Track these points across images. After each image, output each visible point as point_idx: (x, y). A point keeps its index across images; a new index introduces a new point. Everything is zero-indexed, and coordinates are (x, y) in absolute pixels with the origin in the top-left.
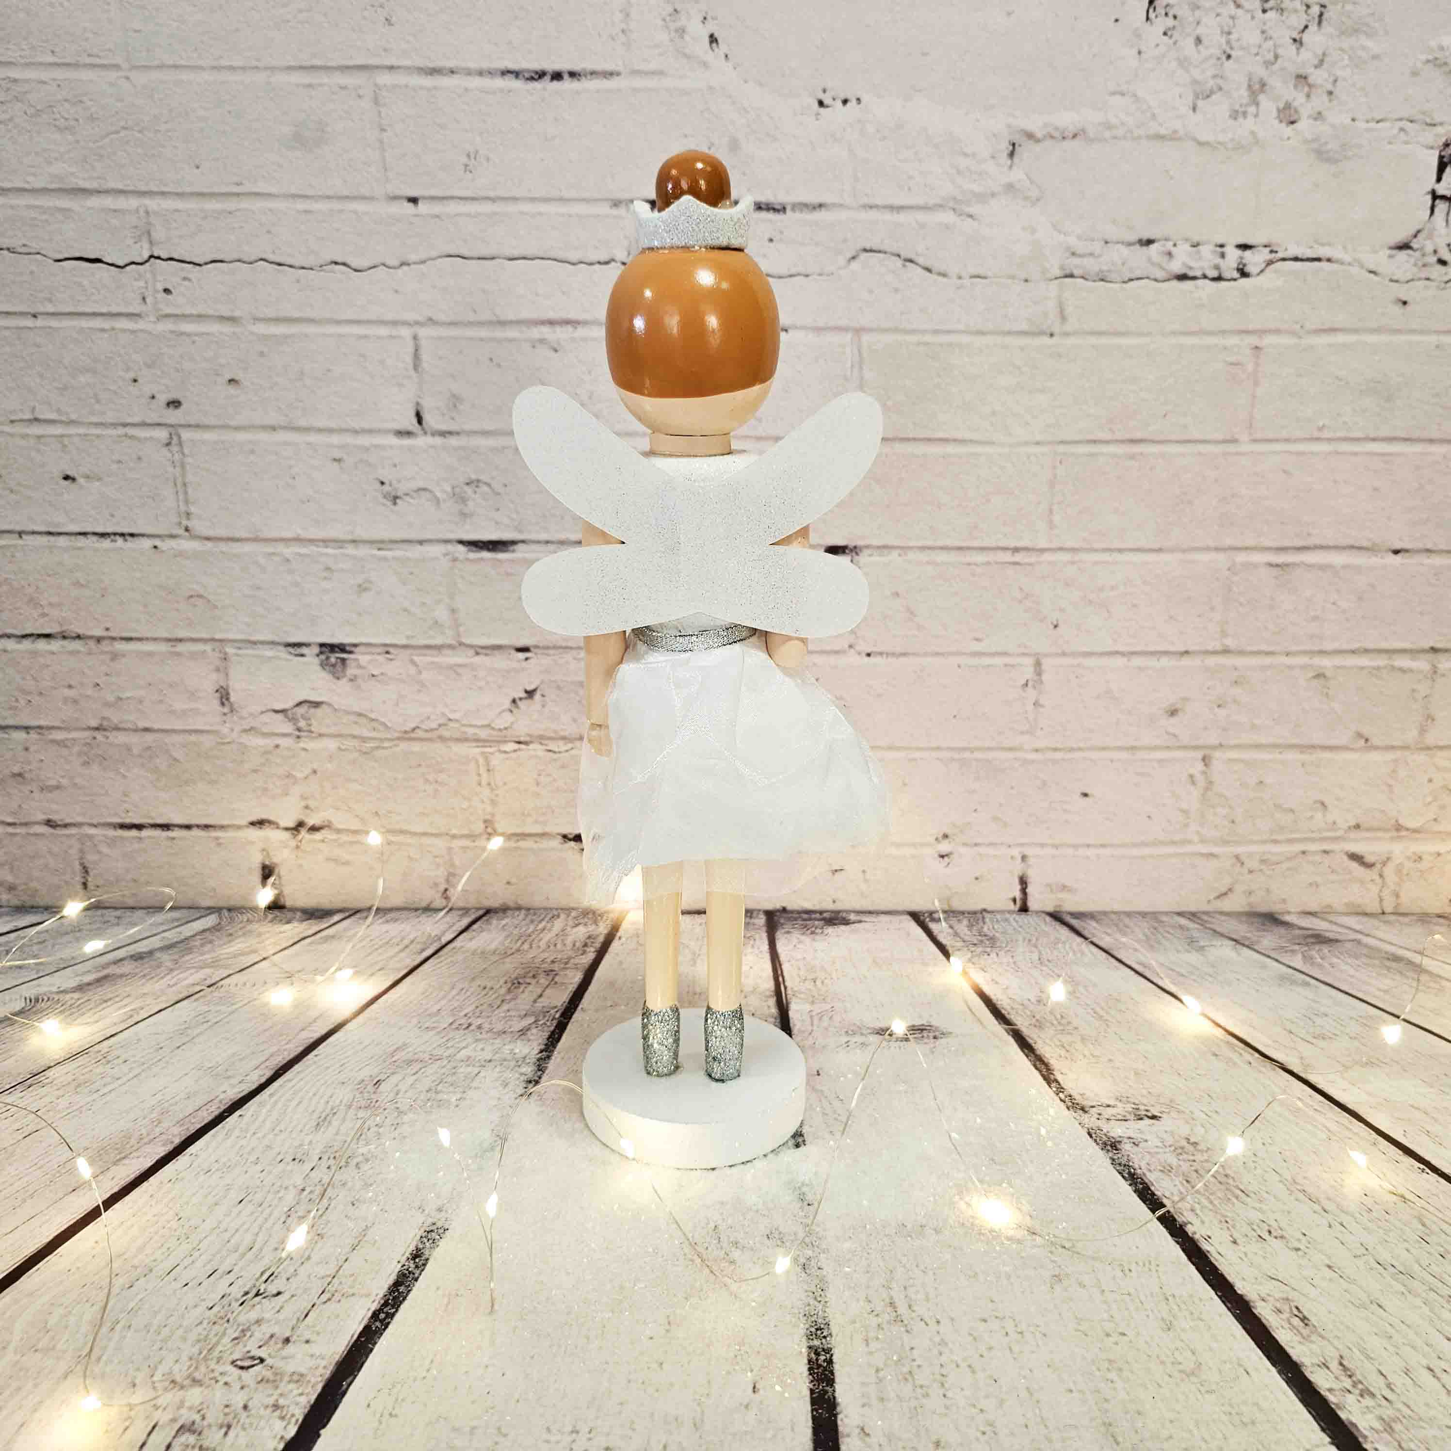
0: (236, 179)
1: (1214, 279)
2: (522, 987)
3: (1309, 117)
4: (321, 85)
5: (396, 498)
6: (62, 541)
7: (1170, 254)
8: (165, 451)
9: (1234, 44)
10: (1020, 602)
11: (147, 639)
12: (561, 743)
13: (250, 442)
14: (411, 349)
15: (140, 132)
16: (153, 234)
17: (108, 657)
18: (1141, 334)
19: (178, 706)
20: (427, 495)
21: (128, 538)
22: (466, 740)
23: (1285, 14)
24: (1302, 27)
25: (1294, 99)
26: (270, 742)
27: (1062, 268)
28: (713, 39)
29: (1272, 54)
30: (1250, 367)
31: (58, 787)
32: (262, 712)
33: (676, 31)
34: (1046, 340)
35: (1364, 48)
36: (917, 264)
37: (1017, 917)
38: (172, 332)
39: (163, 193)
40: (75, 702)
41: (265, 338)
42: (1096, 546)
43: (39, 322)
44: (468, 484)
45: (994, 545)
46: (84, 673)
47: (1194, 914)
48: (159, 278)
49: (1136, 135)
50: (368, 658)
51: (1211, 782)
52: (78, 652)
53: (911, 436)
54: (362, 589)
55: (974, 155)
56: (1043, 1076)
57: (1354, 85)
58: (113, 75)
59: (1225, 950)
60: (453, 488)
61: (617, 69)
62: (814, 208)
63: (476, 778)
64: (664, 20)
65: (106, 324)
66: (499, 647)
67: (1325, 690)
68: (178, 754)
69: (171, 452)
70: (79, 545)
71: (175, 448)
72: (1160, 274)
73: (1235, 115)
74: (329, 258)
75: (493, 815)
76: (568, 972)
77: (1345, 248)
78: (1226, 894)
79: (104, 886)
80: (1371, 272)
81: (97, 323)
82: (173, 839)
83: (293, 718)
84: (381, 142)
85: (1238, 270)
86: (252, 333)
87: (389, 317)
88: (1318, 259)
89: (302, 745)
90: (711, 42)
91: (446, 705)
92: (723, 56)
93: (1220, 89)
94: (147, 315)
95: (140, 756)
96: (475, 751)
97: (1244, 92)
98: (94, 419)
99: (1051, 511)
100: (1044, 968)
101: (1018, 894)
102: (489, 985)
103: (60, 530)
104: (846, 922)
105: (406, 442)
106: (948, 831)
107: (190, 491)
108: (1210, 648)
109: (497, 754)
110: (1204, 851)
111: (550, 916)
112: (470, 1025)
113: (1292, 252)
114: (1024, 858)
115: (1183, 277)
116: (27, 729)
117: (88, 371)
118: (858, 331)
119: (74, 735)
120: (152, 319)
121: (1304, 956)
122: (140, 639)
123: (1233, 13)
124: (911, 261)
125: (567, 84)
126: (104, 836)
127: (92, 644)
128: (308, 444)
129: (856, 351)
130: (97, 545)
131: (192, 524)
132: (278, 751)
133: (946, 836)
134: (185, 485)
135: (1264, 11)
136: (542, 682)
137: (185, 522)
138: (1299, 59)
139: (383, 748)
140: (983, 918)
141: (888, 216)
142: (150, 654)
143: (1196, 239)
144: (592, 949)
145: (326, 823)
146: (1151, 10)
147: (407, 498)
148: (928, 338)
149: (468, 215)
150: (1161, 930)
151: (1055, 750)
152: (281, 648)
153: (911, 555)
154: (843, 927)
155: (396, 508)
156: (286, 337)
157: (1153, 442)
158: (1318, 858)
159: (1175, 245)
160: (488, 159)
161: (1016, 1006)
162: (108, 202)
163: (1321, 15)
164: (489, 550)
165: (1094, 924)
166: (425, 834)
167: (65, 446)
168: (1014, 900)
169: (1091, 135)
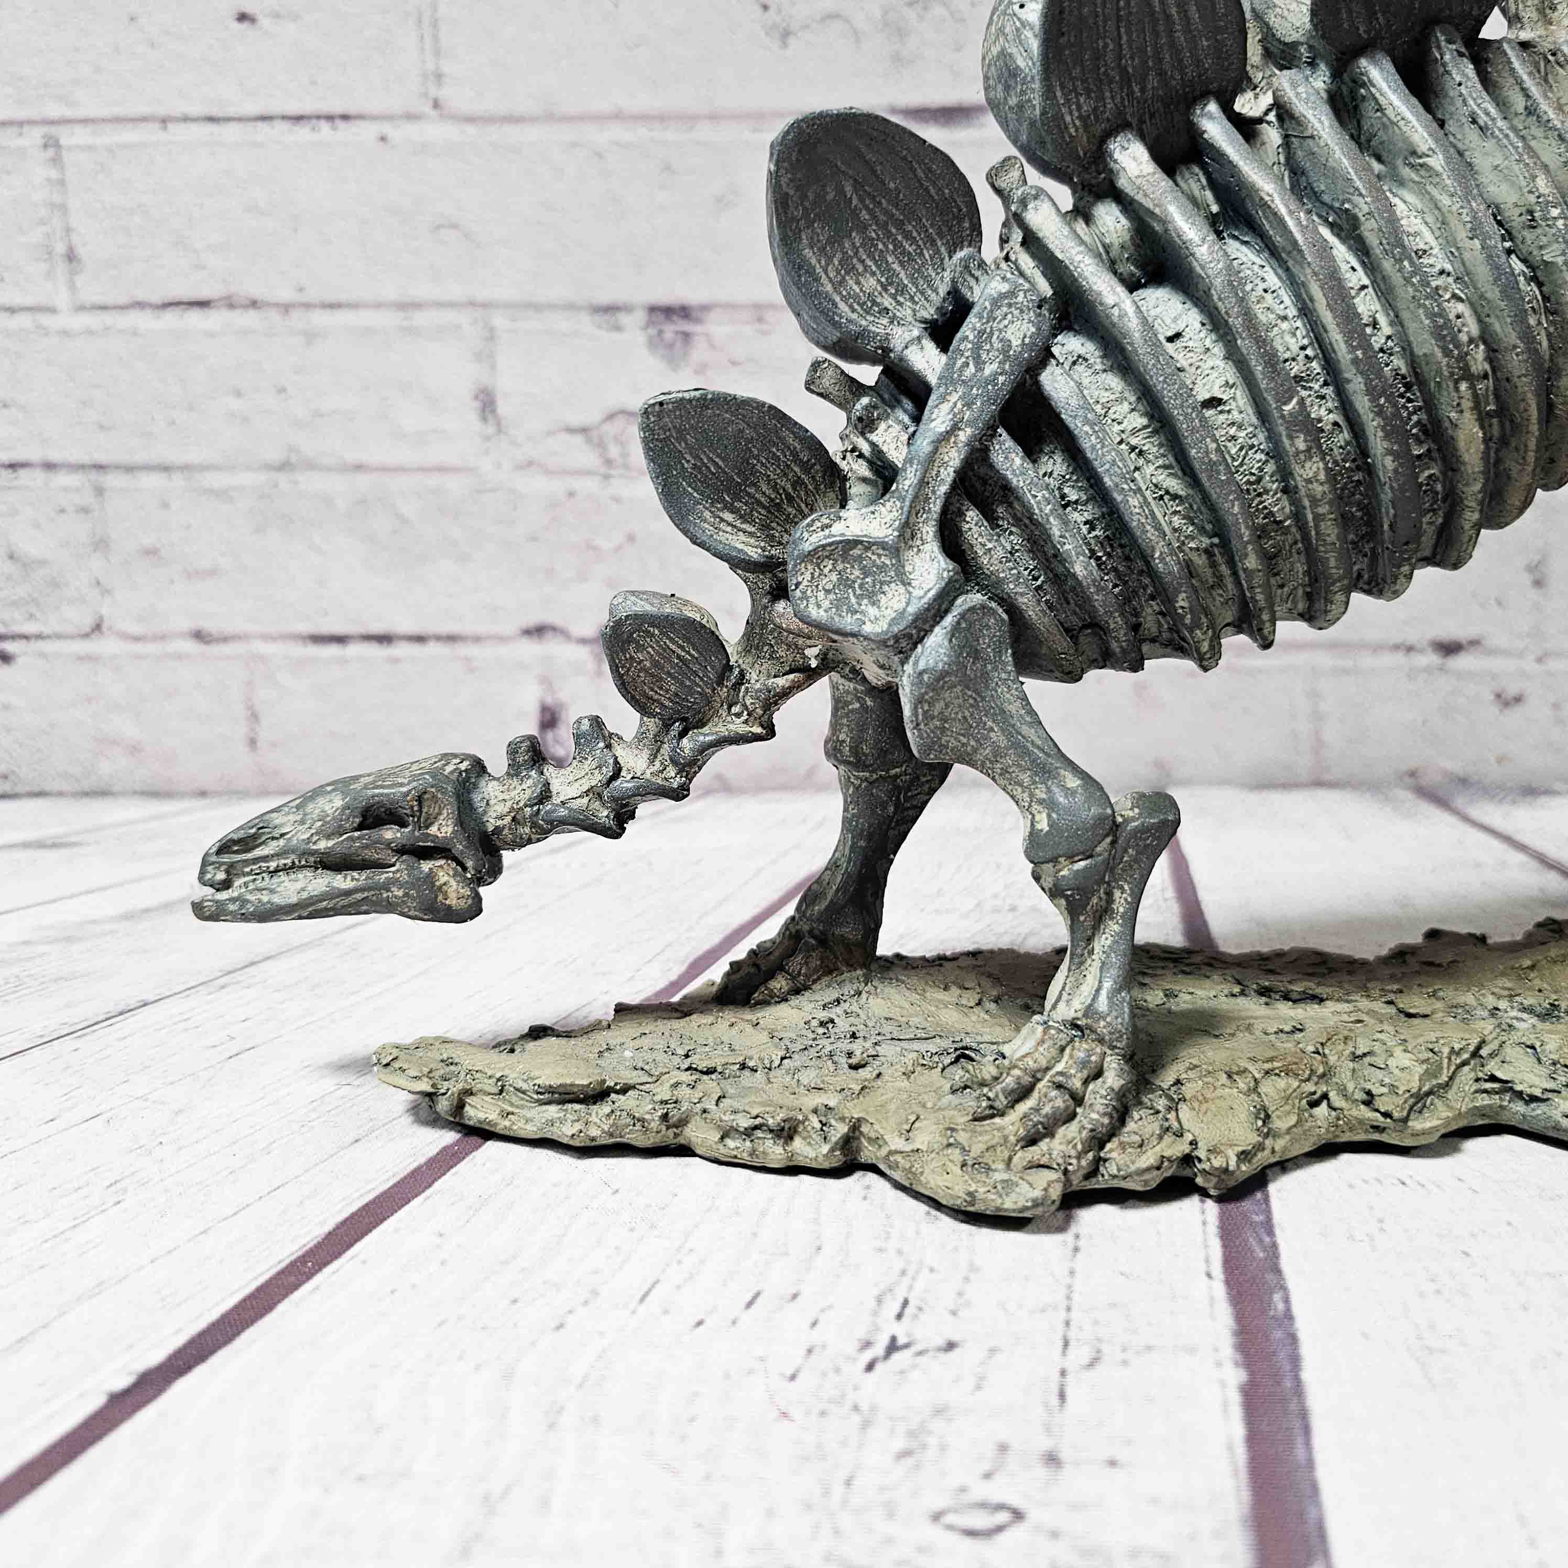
5: (789, 33)
11: (365, 305)
17: (301, 338)
20: (840, 24)
21: (338, 122)
26: (558, 486)
40: (246, 420)
46: (260, 369)
50: (726, 329)
52: (252, 332)
60: (886, 13)
68: (409, 510)
79: (283, 744)
82: (397, 660)
83: (600, 443)
89: (611, 489)
95: (348, 514)
103: (228, 114)
107: (442, 32)
116: (166, 469)
119: (242, 478)
122: (354, 306)
126: (285, 657)
127: (274, 316)
130: (289, 137)
131: (446, 93)
132: (571, 501)
134: (435, 24)
137: (433, 92)
147: (806, 34)
152: (585, 316)
155: (787, 52)
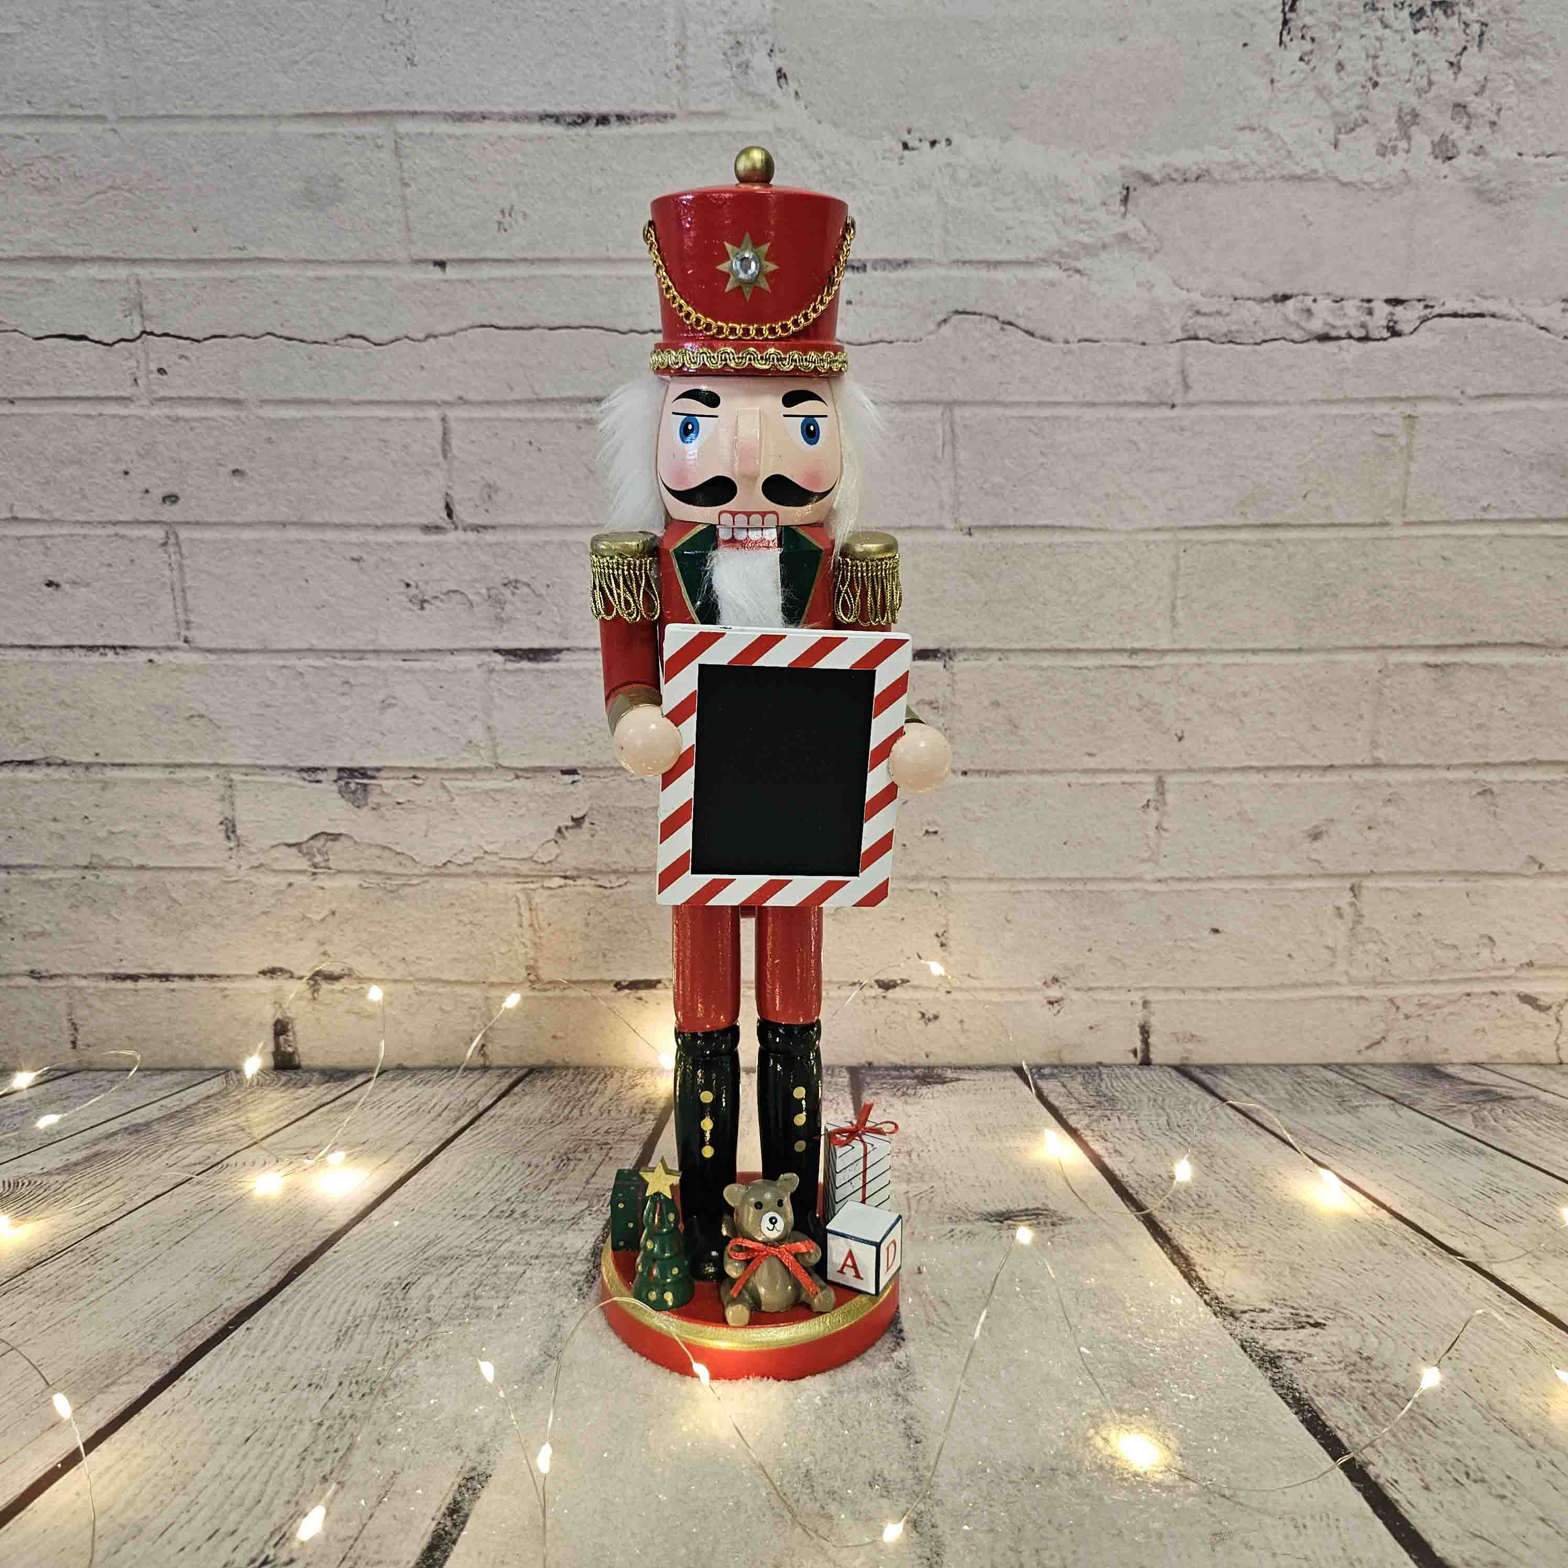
0: (239, 244)
1: (1360, 339)
2: (572, 1163)
3: (1469, 152)
4: (333, 134)
5: (425, 601)
6: (45, 655)
7: (1309, 311)
8: (160, 552)
9: (1383, 70)
10: (1139, 710)
11: (142, 765)
12: (613, 877)
13: (257, 541)
14: (439, 432)
15: (129, 191)
16: (145, 306)
17: (99, 785)
18: (1276, 404)
19: (177, 840)
20: (458, 596)
21: (118, 650)
22: (506, 875)
23: (1440, 34)
24: (1460, 49)
25: (1452, 133)
26: (281, 881)
27: (1183, 329)
28: (781, 75)
29: (1425, 81)
30: (1403, 441)
31: (42, 934)
32: (273, 847)
33: (739, 66)
34: (1167, 412)
35: (1531, 71)
36: (1017, 327)
37: (1139, 1072)
38: (168, 417)
39: (156, 260)
40: (62, 837)
41: (274, 422)
42: (1226, 646)
43: (16, 409)
44: (505, 585)
45: (1109, 647)
46: (71, 805)
47: (1341, 1066)
48: (152, 356)
49: (1268, 175)
50: (392, 783)
51: (1362, 916)
52: (64, 780)
53: (1011, 523)
54: (385, 705)
55: (1082, 201)
56: (1182, 1272)
57: (1520, 115)
58: (98, 128)
59: (1381, 1111)
60: (488, 590)
61: (672, 111)
62: (899, 265)
63: (517, 918)
64: (725, 54)
65: (93, 409)
66: (542, 769)
67: (1493, 808)
68: (179, 895)
69: (166, 552)
70: (64, 659)
71: (171, 549)
72: (1297, 335)
73: (1382, 151)
74: (343, 331)
75: (536, 960)
76: (624, 1145)
77: (1510, 300)
78: (1379, 1043)
79: (95, 1045)
80: (1542, 328)
81: (80, 409)
82: (173, 990)
83: (308, 853)
84: (403, 197)
85: (1388, 328)
86: (258, 417)
87: (414, 397)
88: (1481, 315)
89: (318, 883)
90: (779, 78)
91: (482, 836)
92: (793, 94)
93: (1366, 121)
94: (139, 399)
95: (136, 898)
96: (513, 888)
97: (1393, 124)
98: (81, 518)
99: (1174, 608)
100: (1175, 1136)
101: (1138, 1045)
102: (534, 1162)
103: (42, 643)
104: (942, 1081)
105: (434, 538)
106: (1060, 975)
107: (189, 596)
108: (1359, 761)
109: (541, 891)
110: (1355, 994)
111: (602, 1075)
112: (513, 1212)
113: (1453, 305)
114: (1146, 1004)
115: (1324, 338)
116: (7, 868)
117: (72, 462)
118: (950, 405)
119: (60, 874)
120: (147, 403)
121: (1474, 1117)
122: (135, 765)
123: (1379, 34)
124: (1010, 324)
125: (615, 130)
126: (95, 987)
127: (80, 771)
128: (324, 541)
129: (947, 427)
130: (84, 659)
131: (193, 634)
132: (290, 889)
133: (1055, 980)
134: (183, 590)
135: (1416, 31)
136: (591, 809)
137: (184, 633)
138: (1457, 85)
139: (410, 885)
140: (1100, 1074)
141: (984, 273)
142: (147, 782)
143: (1340, 293)
144: (652, 1117)
145: (346, 972)
146: (1285, 33)
147: (438, 603)
148: (1029, 412)
149: (504, 279)
150: (1306, 1086)
151: (1180, 880)
152: (294, 774)
153: (1013, 660)
154: (939, 1087)
155: (424, 613)
156: (297, 421)
157: (1290, 526)
158: (1485, 1000)
159: (1315, 301)
160: (525, 215)
161: (1145, 1184)
162: (94, 271)
163: (1482, 34)
164: (530, 660)
165: (1227, 1079)
166: (458, 982)
167: (48, 548)
168: (1135, 1052)
169: (1218, 177)
